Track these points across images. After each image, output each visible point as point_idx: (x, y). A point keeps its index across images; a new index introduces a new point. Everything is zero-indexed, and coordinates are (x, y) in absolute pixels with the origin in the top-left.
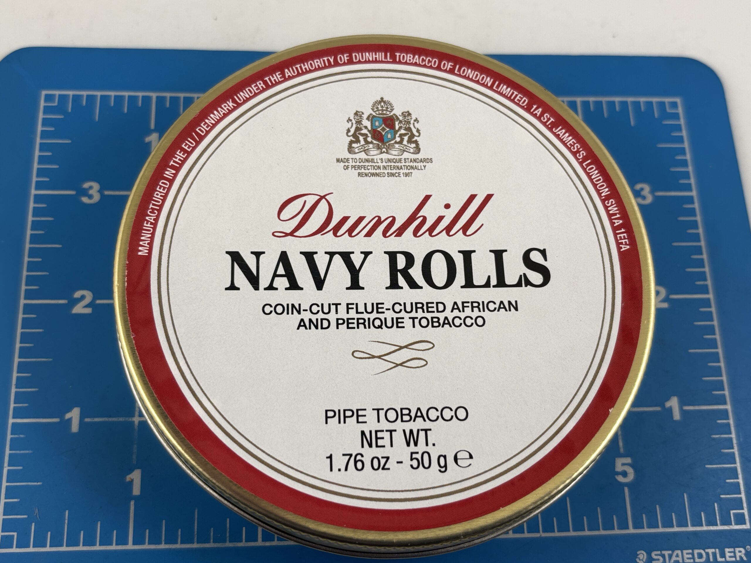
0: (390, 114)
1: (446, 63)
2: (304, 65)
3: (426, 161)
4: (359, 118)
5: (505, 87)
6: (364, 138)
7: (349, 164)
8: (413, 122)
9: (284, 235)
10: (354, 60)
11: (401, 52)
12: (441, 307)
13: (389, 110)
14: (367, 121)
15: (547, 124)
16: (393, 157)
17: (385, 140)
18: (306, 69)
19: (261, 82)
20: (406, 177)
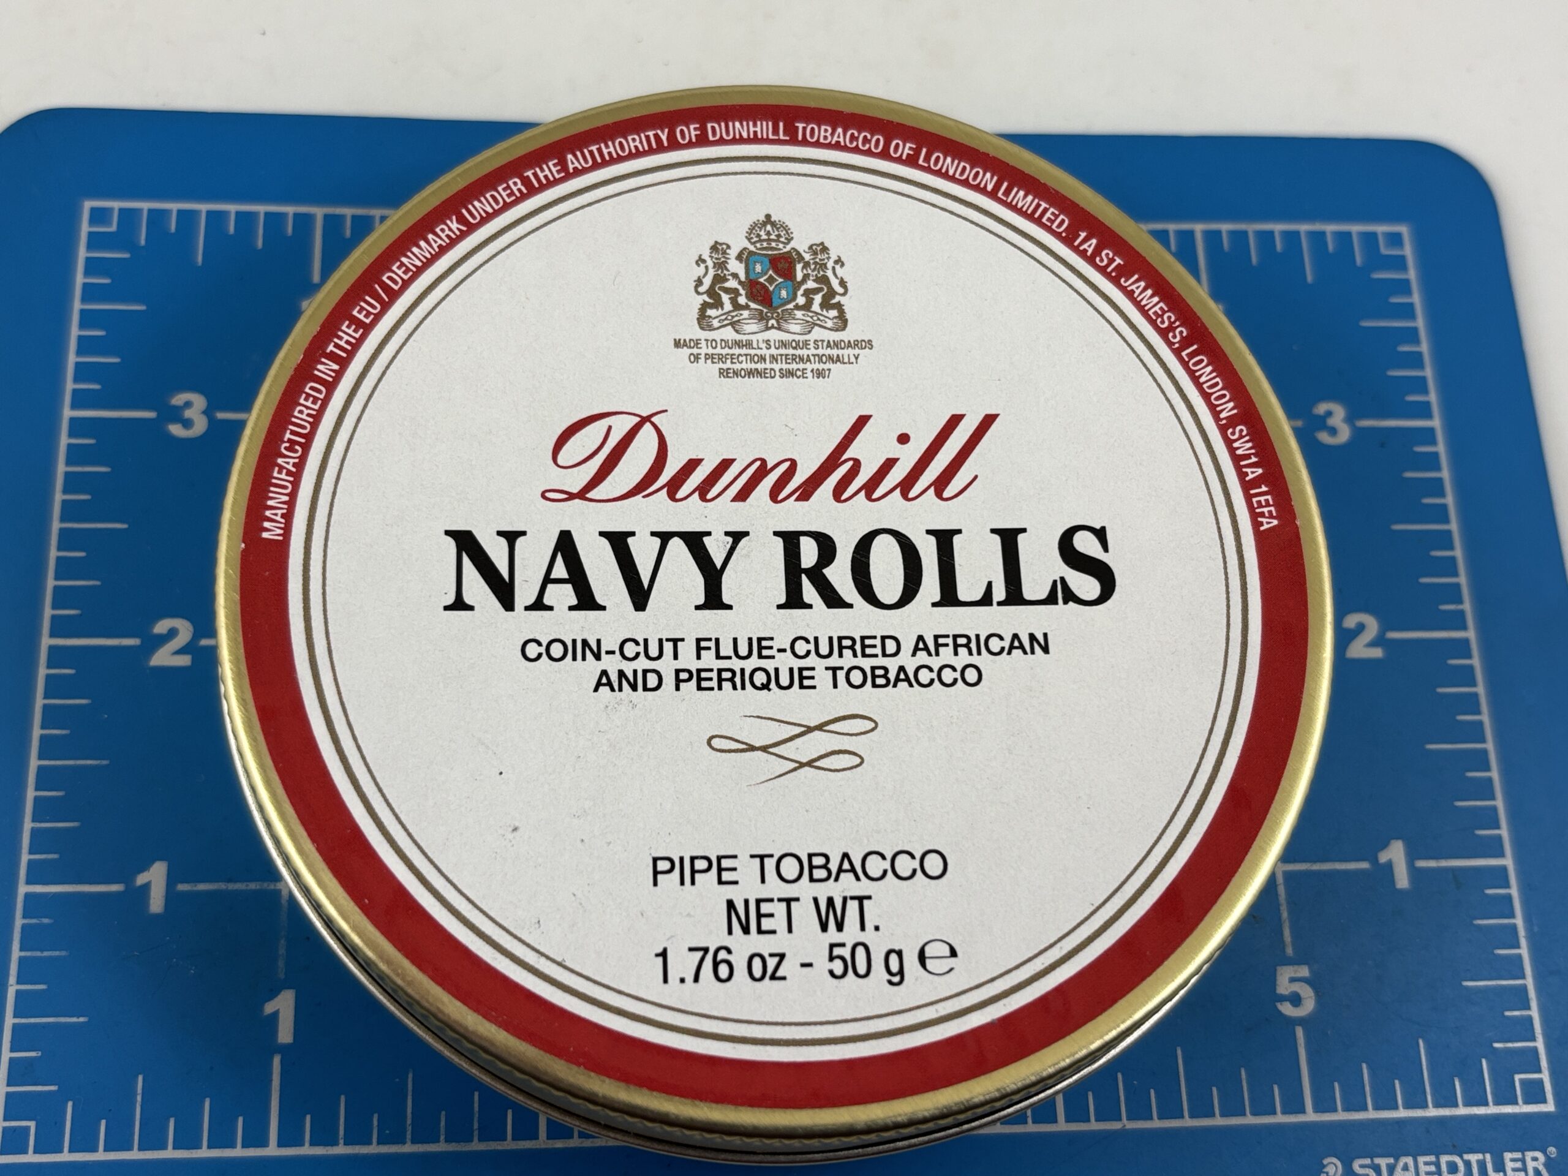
0: (784, 247)
1: (901, 143)
2: (607, 147)
3: (859, 345)
4: (720, 256)
5: (1022, 193)
6: (730, 299)
7: (699, 351)
8: (833, 265)
9: (564, 496)
10: (711, 138)
11: (808, 122)
12: (891, 647)
13: (782, 239)
14: (738, 262)
15: (1109, 270)
16: (790, 337)
17: (776, 302)
18: (610, 153)
19: (517, 180)
20: (818, 378)
